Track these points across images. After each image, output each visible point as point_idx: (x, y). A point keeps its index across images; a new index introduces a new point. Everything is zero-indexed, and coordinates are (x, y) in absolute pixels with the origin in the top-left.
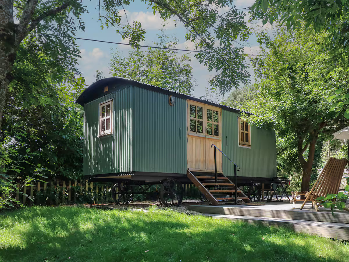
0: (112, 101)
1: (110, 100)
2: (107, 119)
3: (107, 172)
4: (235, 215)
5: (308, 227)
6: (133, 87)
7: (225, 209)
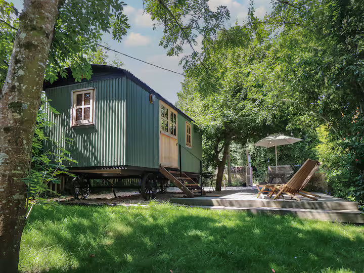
0: (94, 90)
1: (91, 88)
2: (84, 108)
3: (85, 164)
4: (225, 206)
5: (309, 214)
6: (127, 78)
7: (214, 200)
